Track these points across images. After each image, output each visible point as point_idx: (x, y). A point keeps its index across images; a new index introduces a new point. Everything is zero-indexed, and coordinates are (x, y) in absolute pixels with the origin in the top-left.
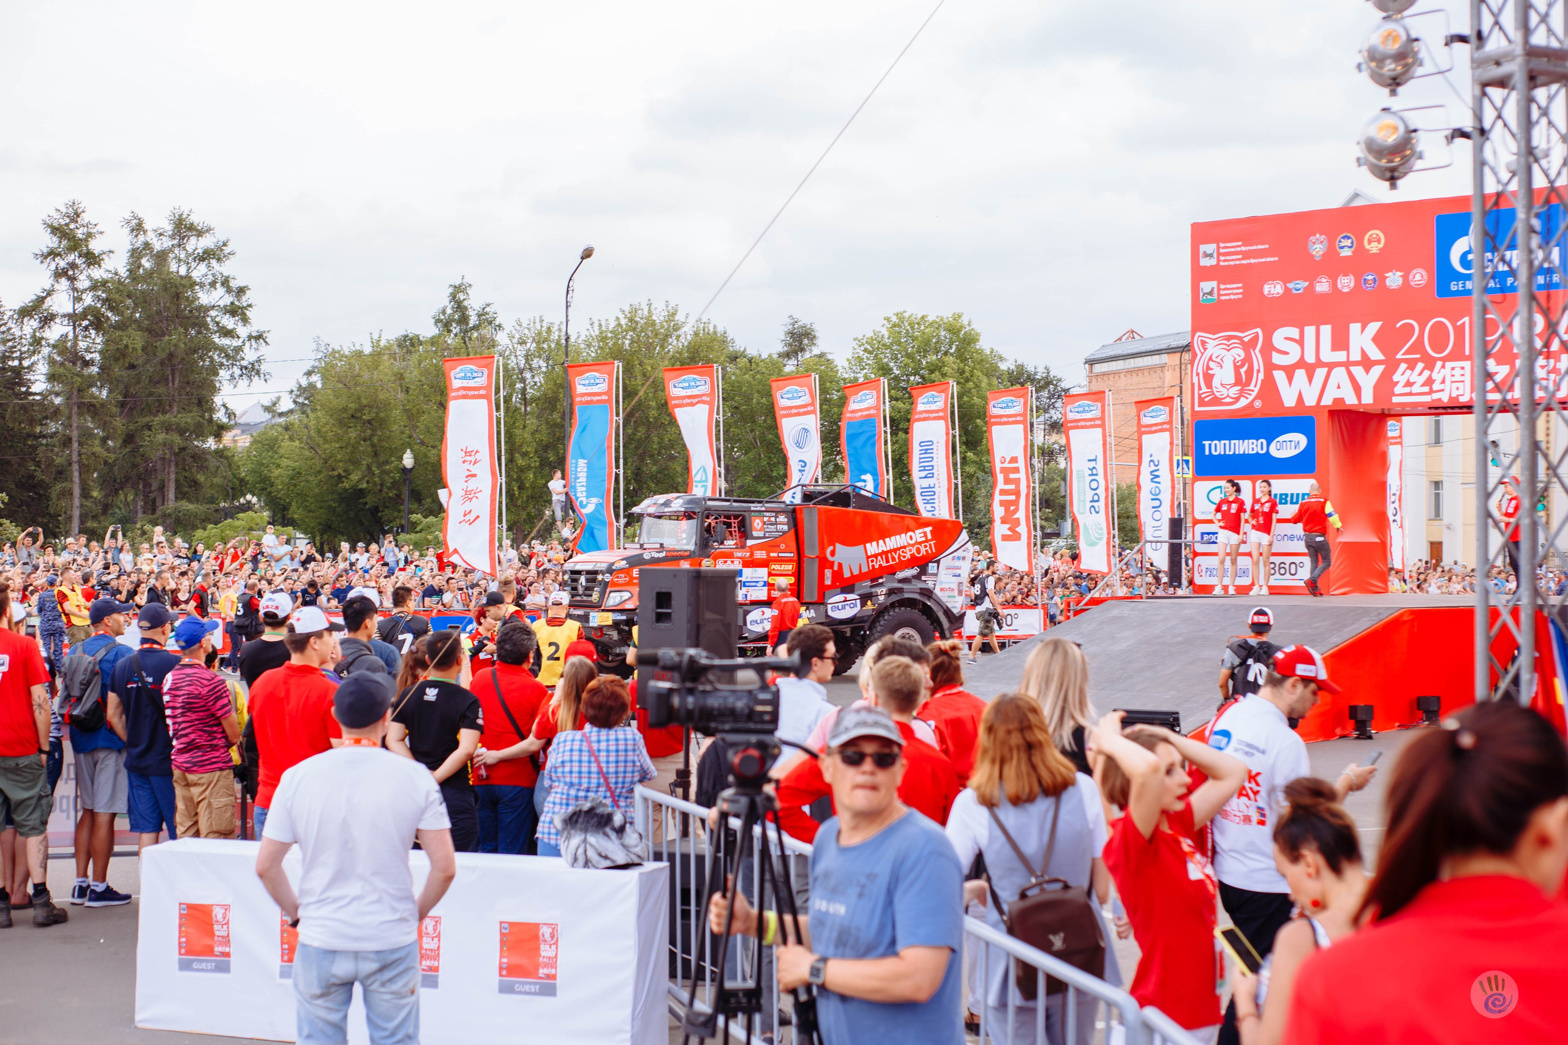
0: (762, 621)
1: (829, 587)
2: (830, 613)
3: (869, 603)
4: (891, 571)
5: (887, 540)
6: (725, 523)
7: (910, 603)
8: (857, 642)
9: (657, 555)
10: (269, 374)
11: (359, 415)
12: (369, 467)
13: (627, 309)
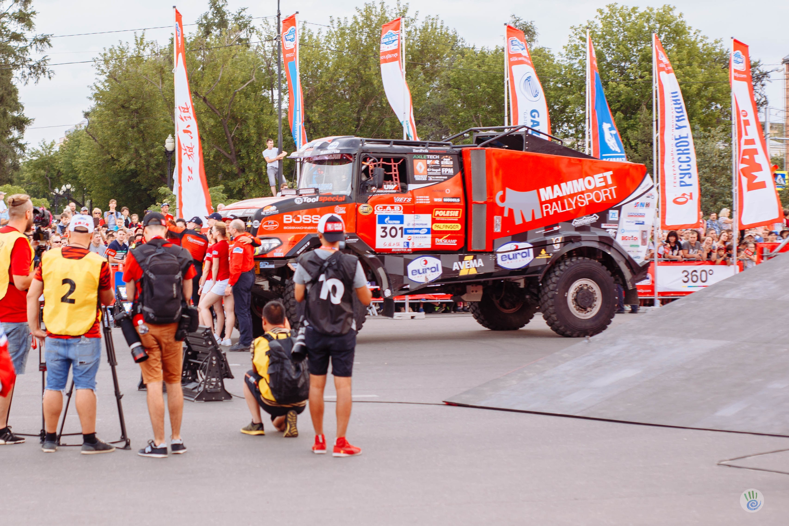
0: (425, 271)
1: (498, 235)
2: (500, 262)
3: (543, 252)
4: (568, 218)
5: (563, 185)
6: (384, 166)
7: (589, 252)
8: (532, 294)
9: (309, 200)
10: (52, 72)
11: (127, 105)
12: (137, 151)
13: (363, 7)
